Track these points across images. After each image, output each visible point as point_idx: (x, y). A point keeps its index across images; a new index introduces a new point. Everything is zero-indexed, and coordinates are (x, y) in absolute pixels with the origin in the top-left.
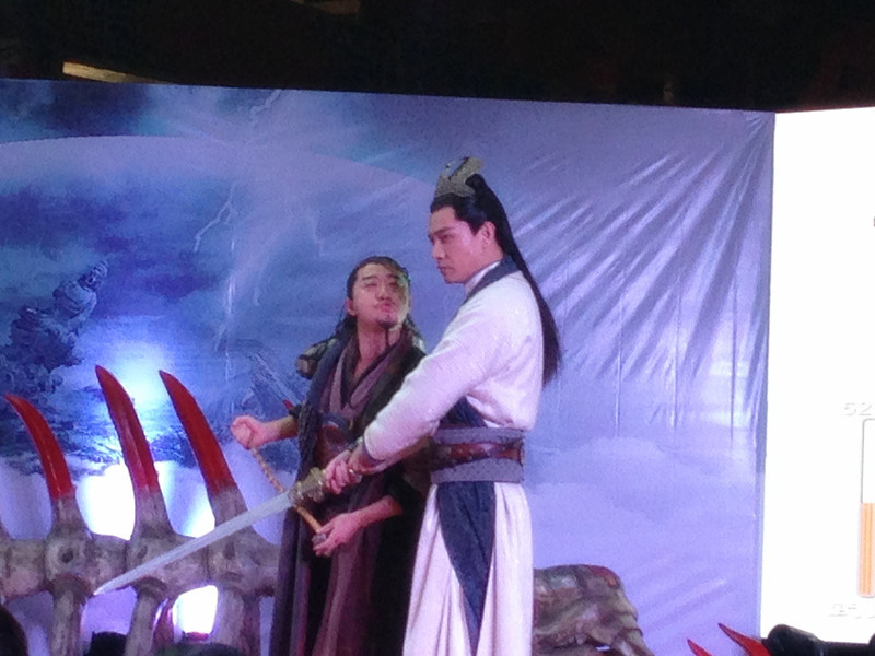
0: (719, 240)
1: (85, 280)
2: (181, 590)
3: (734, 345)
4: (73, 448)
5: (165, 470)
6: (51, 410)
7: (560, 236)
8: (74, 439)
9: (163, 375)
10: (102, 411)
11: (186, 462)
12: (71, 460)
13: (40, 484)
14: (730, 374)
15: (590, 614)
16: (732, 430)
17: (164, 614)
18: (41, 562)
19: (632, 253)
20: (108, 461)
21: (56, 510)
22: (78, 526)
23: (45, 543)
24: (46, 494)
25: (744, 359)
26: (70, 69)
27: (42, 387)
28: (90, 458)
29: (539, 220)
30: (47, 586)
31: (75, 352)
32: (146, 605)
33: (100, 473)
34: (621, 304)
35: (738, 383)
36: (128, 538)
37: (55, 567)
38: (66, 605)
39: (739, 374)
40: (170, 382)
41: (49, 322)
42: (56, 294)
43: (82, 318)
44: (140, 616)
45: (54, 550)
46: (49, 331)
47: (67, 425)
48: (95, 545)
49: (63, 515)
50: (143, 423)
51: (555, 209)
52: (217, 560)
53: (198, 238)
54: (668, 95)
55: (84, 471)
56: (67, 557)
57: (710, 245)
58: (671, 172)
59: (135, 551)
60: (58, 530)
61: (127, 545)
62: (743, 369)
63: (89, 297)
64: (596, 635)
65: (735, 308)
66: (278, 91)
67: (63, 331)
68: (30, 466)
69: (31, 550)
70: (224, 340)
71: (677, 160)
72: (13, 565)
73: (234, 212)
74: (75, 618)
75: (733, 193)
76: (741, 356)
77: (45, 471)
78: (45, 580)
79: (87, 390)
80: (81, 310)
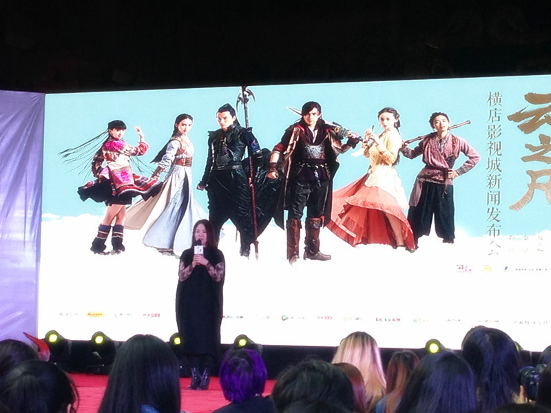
0: (19, 153)
3: (26, 202)
14: (24, 216)
16: (24, 242)
25: (30, 209)
35: (27, 220)
39: (28, 216)
57: (15, 155)
62: (30, 213)
65: (26, 185)
76: (29, 207)
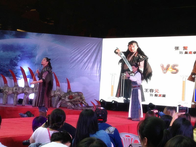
0: (96, 53)
1: (19, 56)
2: (30, 94)
3: (97, 66)
4: (17, 76)
5: (28, 79)
6: (14, 72)
7: (77, 52)
8: (17, 75)
9: (28, 67)
10: (21, 72)
11: (31, 78)
12: (17, 78)
13: (13, 80)
15: (79, 98)
16: (97, 76)
17: (28, 96)
18: (13, 90)
19: (85, 55)
20: (21, 78)
21: (15, 84)
22: (17, 86)
23: (13, 88)
24: (14, 81)
25: (98, 68)
26: (18, 30)
27: (13, 68)
28: (19, 78)
29: (74, 50)
30: (13, 93)
31: (18, 65)
32: (25, 95)
33: (20, 79)
34: (84, 61)
35: (98, 70)
36: (23, 87)
37: (14, 91)
38: (16, 95)
40: (29, 69)
41: (14, 61)
42: (15, 57)
43: (18, 60)
44: (25, 97)
45: (14, 88)
46: (14, 62)
47: (17, 73)
48: (19, 88)
49: (16, 84)
50: (26, 73)
51: (76, 49)
52: (34, 90)
53: (33, 51)
54: (90, 36)
55: (18, 79)
56: (16, 89)
57: (95, 54)
58: (90, 45)
59: (24, 89)
60: (15, 86)
61: (23, 88)
63: (19, 58)
64: (80, 100)
65: (97, 62)
66: (43, 34)
67: (16, 62)
68: (12, 78)
69: (12, 89)
70: (36, 64)
71: (91, 44)
72: (9, 90)
73: (38, 48)
74: (17, 97)
75: (97, 48)
77: (14, 79)
78: (13, 92)
79: (19, 69)
80: (18, 59)
